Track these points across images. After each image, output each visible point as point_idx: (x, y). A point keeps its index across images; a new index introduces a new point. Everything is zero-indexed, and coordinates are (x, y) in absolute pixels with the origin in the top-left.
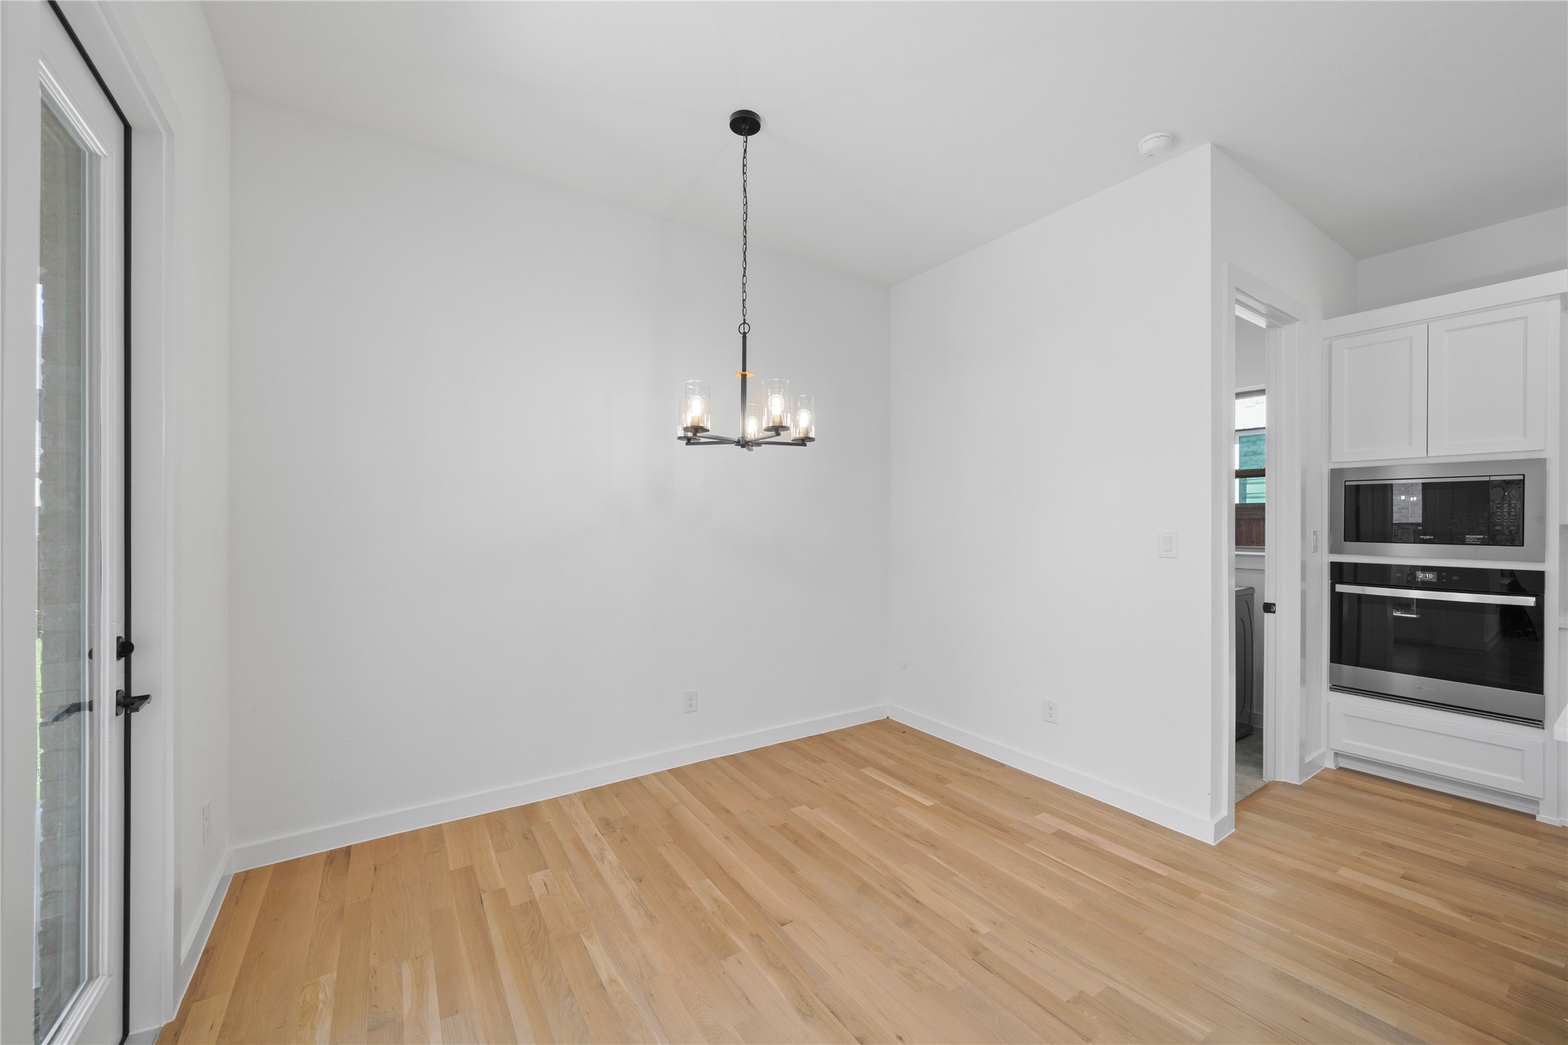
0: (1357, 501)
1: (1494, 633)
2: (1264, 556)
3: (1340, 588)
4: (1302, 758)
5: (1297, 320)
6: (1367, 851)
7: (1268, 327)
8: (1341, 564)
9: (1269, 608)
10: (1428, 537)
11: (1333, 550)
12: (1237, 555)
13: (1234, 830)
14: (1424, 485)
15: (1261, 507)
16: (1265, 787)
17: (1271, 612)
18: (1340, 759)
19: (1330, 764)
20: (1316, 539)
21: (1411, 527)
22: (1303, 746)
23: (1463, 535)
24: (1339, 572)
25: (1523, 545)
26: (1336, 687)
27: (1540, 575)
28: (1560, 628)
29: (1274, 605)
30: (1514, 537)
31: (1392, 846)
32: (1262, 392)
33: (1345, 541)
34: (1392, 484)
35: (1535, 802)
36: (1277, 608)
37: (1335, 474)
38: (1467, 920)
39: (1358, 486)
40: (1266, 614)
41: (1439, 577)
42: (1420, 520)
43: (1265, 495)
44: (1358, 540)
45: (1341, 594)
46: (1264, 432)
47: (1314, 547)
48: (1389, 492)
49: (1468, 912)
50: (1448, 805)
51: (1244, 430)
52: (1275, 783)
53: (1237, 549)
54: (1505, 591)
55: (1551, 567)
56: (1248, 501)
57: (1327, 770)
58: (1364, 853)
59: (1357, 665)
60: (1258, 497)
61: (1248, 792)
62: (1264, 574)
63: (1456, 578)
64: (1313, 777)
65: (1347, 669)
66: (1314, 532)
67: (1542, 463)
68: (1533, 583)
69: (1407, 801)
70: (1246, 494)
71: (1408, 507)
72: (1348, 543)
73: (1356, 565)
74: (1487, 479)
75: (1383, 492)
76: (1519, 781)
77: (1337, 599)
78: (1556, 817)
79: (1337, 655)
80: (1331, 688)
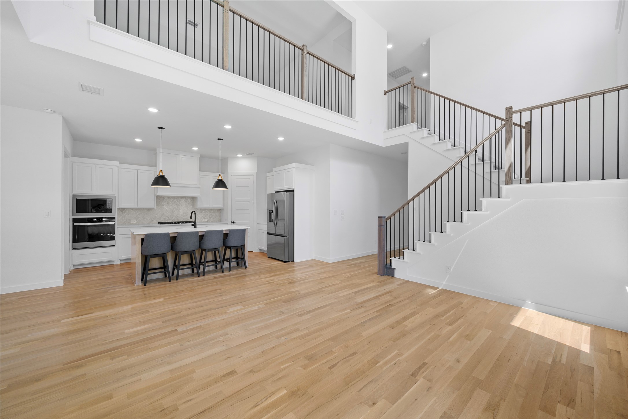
0: (79, 203)
3: (75, 224)
8: (76, 218)
10: (95, 211)
11: (73, 215)
18: (75, 266)
19: (72, 268)
23: (102, 211)
24: (75, 220)
25: (112, 212)
26: (74, 249)
28: (118, 228)
30: (110, 211)
33: (76, 212)
34: (87, 199)
35: (113, 261)
37: (74, 196)
39: (79, 199)
41: (97, 220)
44: (80, 212)
45: (76, 226)
55: (116, 217)
57: (72, 270)
63: (100, 220)
64: (70, 272)
65: (77, 244)
67: (115, 196)
68: (113, 219)
74: (106, 199)
76: (111, 258)
77: (74, 227)
78: (117, 262)
79: (74, 241)
80: (73, 250)
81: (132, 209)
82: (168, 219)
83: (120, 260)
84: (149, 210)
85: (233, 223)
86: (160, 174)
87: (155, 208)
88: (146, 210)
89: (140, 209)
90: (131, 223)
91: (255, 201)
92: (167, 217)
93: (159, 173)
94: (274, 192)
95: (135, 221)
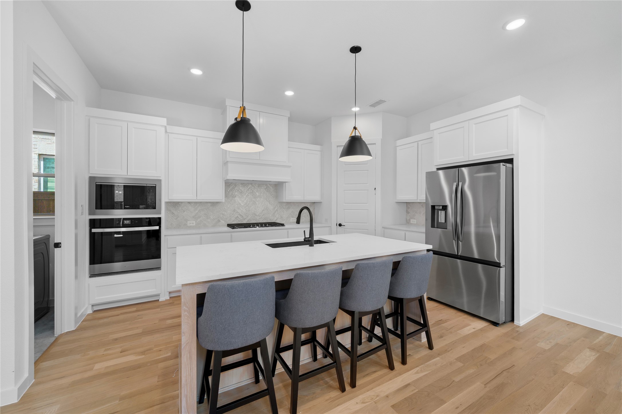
0: (101, 192)
1: (145, 238)
2: (54, 218)
3: (94, 230)
4: (76, 314)
5: (73, 101)
6: (106, 348)
7: (57, 98)
8: (94, 220)
9: (57, 245)
10: (128, 207)
11: (90, 214)
12: (34, 219)
13: (34, 380)
14: (124, 186)
15: (53, 194)
16: (57, 339)
17: (58, 247)
18: (94, 307)
19: (90, 311)
20: (83, 208)
21: (119, 203)
22: (76, 308)
23: (139, 206)
24: (93, 223)
25: (155, 209)
26: (92, 276)
27: (160, 219)
28: (165, 236)
29: (60, 243)
30: (153, 206)
31: (116, 339)
32: (53, 134)
33: (96, 209)
34: (114, 185)
35: (158, 295)
36: (62, 245)
37: (92, 179)
38: (143, 356)
39: (101, 185)
40: (56, 249)
41: (132, 222)
42: (122, 200)
43: (54, 188)
44: (101, 209)
45: (94, 233)
46: (54, 157)
47: (82, 213)
48: (113, 188)
49: (143, 353)
50: (134, 309)
51: (46, 155)
52: (61, 335)
53: (34, 215)
54: (147, 225)
55: (163, 216)
56: (49, 190)
57: (89, 315)
58: (106, 350)
59: (101, 263)
60: (51, 189)
61: (45, 349)
62: (55, 227)
63: (137, 222)
64: (81, 322)
65: (97, 266)
66: (82, 205)
67: (160, 181)
68: (158, 222)
69: (122, 314)
70: (48, 187)
71: (119, 195)
72: (97, 210)
73: (100, 219)
74: (146, 185)
75: (111, 188)
76: (155, 290)
77: (92, 236)
78: (164, 297)
79: (93, 261)
80: (90, 277)
81: (189, 203)
82: (242, 219)
83: (170, 293)
84: (214, 204)
85: (340, 225)
86: (242, 116)
87: (224, 201)
88: (209, 204)
89: (201, 202)
90: (188, 225)
91: (379, 189)
92: (240, 215)
93: (239, 114)
94: (435, 170)
95: (194, 222)
